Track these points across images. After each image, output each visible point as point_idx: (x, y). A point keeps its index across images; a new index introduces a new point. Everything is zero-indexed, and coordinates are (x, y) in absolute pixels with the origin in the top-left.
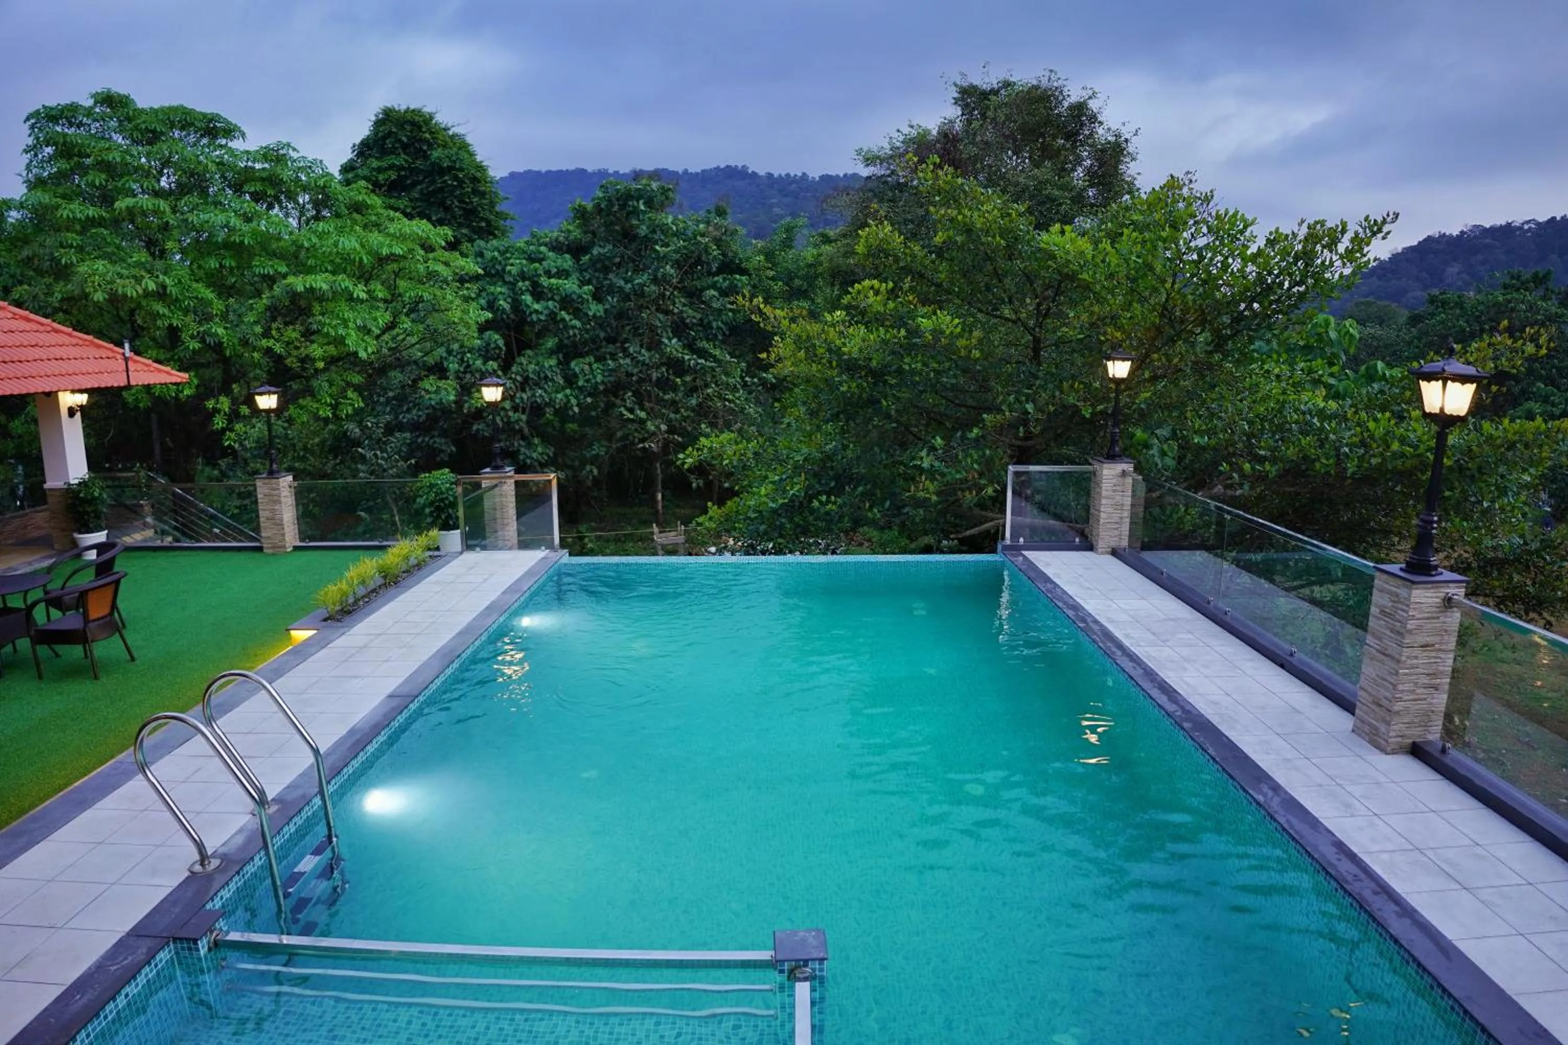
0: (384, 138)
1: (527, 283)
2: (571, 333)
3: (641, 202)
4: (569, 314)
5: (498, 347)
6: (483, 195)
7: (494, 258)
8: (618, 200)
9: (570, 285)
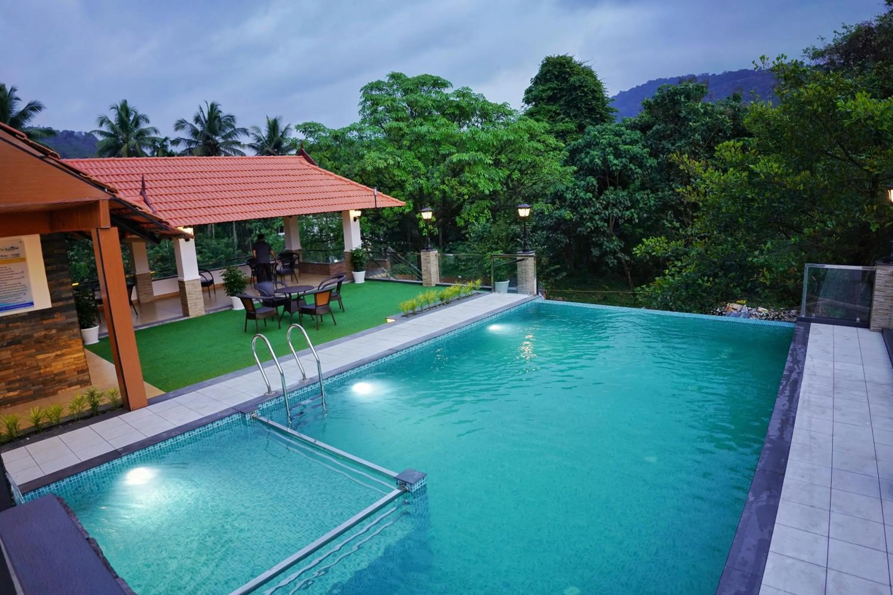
0: (546, 74)
1: (611, 149)
2: (636, 176)
3: (682, 96)
4: (634, 165)
5: (593, 185)
6: (598, 99)
7: (595, 135)
8: (668, 96)
9: (636, 149)
